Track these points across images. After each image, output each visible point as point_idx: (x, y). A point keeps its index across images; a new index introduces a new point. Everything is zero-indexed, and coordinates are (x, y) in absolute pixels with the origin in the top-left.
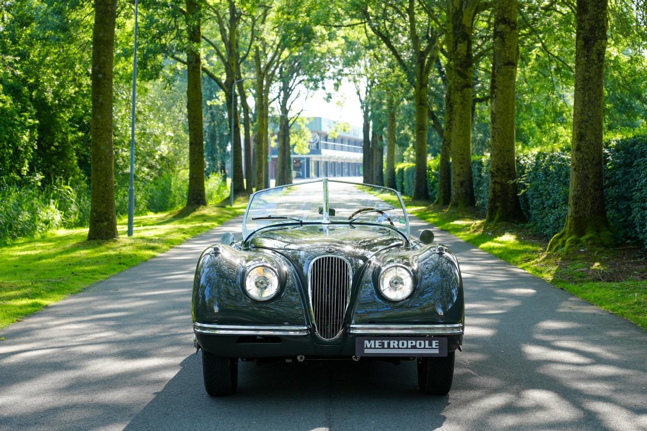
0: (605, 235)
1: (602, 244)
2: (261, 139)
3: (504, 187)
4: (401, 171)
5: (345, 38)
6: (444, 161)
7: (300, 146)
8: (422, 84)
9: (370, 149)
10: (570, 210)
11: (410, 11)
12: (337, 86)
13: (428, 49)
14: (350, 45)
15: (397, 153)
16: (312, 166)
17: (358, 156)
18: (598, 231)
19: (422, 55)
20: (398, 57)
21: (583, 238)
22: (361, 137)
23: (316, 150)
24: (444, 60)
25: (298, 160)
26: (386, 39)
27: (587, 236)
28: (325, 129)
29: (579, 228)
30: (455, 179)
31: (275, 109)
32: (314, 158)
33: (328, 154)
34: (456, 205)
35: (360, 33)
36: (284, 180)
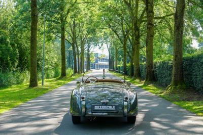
0: (184, 86)
1: (183, 89)
2: (82, 58)
3: (150, 71)
4: (119, 67)
5: (104, 32)
6: (132, 64)
7: (93, 61)
8: (125, 44)
9: (111, 61)
10: (173, 78)
11: (122, 24)
12: (102, 45)
13: (127, 34)
14: (105, 33)
15: (118, 62)
16: (96, 66)
17: (107, 63)
18: (182, 85)
19: (125, 36)
20: (119, 37)
21: (177, 87)
22: (108, 58)
23: (97, 62)
24: (131, 38)
25: (92, 64)
26: (115, 32)
27: (179, 86)
28: (99, 56)
29: (176, 84)
30: (135, 69)
31: (86, 51)
32: (96, 64)
33: (100, 62)
34: (135, 76)
35: (108, 31)
36: (88, 69)
